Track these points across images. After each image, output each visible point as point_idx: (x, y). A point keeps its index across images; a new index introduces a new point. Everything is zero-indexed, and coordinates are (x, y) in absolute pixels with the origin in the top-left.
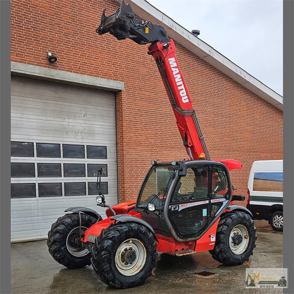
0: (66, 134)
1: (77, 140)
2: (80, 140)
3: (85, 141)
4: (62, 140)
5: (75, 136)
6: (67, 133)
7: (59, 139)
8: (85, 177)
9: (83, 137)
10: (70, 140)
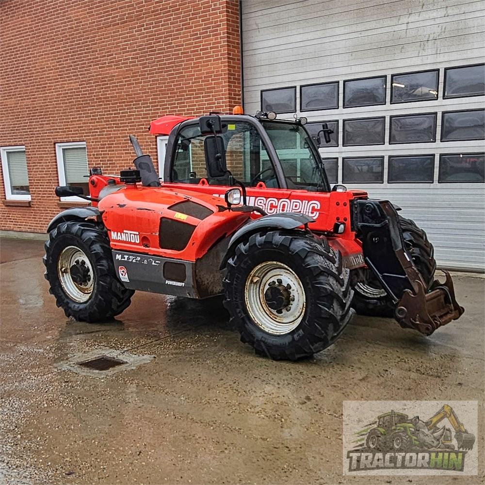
0: (401, 52)
1: (422, 60)
2: (431, 60)
3: (441, 58)
4: (391, 66)
5: (419, 52)
6: (402, 48)
7: (384, 65)
8: (435, 142)
9: (437, 50)
10: (408, 62)
